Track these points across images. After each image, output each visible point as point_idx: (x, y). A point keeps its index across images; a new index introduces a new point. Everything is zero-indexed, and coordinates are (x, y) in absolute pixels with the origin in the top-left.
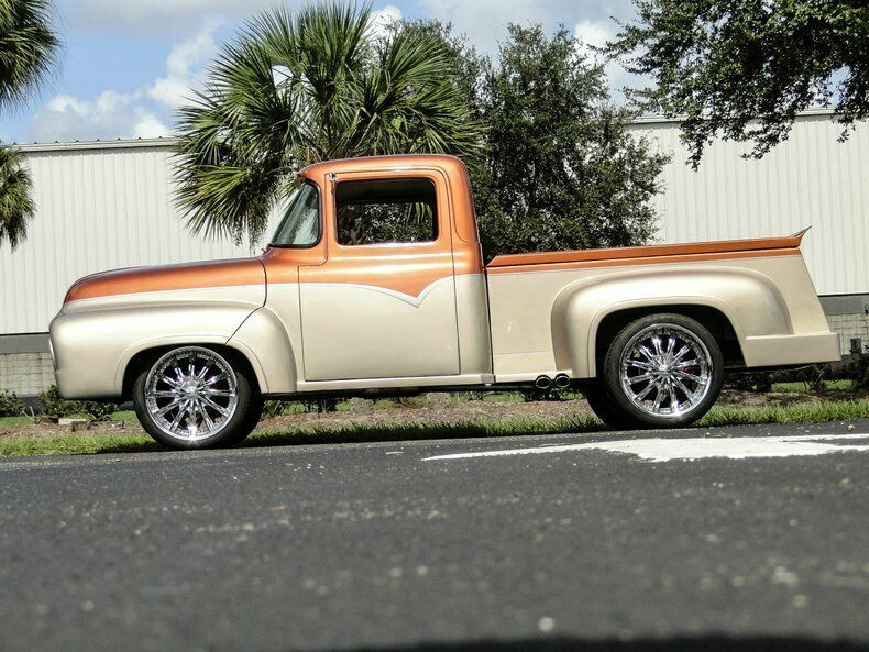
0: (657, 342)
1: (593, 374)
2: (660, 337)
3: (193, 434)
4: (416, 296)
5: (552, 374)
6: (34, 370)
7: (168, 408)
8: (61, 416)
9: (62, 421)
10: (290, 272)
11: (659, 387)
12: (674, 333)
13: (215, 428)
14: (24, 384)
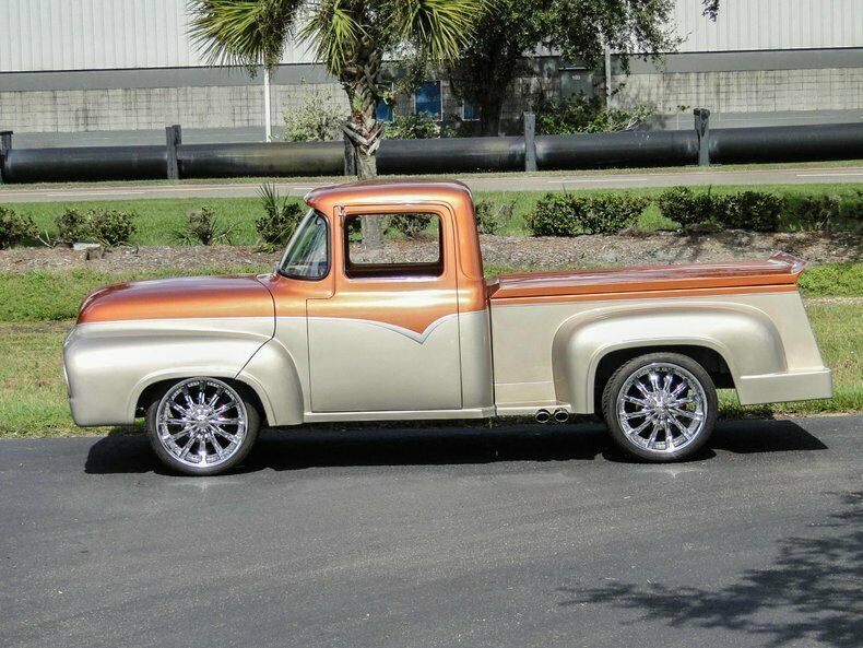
0: (654, 378)
1: (591, 411)
2: (657, 373)
3: (203, 461)
4: (421, 331)
5: (552, 409)
6: (49, 108)
7: (180, 435)
8: (76, 241)
9: (77, 247)
10: (298, 304)
11: (655, 422)
12: (671, 371)
13: (225, 456)
14: (40, 122)
